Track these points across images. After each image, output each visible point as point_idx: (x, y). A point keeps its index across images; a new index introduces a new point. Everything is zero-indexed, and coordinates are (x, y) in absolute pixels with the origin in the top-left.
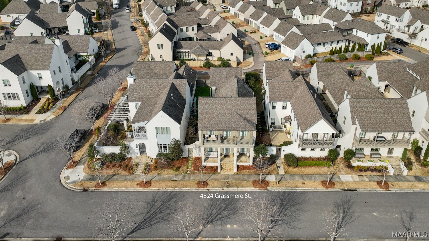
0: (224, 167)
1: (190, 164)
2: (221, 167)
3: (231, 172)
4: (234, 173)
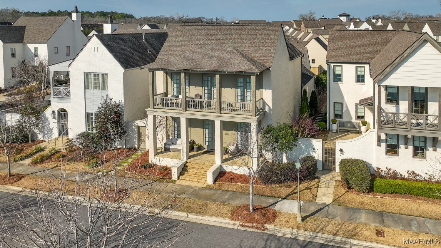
0: (190, 171)
1: (130, 160)
2: (184, 170)
3: (202, 182)
4: (205, 186)
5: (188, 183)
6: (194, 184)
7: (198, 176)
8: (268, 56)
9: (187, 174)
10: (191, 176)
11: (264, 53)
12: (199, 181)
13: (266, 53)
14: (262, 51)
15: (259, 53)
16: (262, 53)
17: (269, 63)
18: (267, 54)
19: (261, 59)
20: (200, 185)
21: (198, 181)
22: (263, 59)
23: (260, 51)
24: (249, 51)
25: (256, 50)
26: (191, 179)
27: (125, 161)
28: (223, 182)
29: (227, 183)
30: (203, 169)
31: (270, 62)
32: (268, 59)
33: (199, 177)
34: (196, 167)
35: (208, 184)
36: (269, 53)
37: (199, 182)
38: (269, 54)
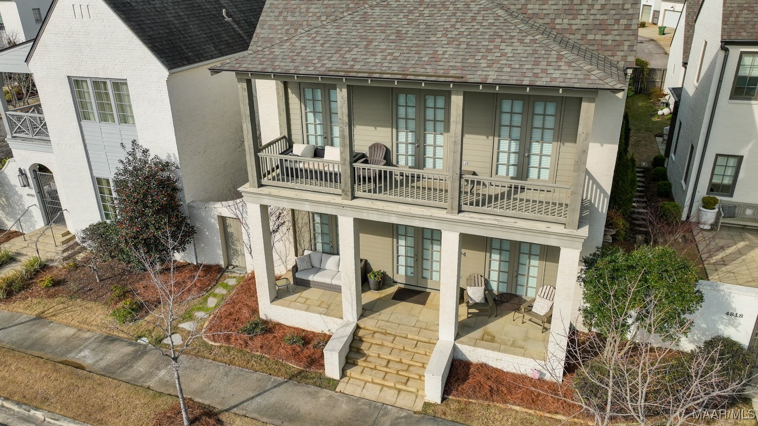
1: (212, 302)
2: (355, 350)
3: (408, 391)
4: (419, 407)
5: (371, 393)
6: (389, 397)
7: (395, 372)
8: (616, 27)
9: (365, 364)
10: (375, 369)
11: (598, 17)
12: (399, 386)
13: (605, 17)
14: (592, 12)
15: (582, 17)
16: (592, 17)
17: (622, 54)
18: (612, 22)
19: (590, 37)
20: (405, 401)
21: (395, 388)
22: (598, 37)
23: (585, 12)
24: (545, 12)
25: (567, 7)
26: (376, 381)
27: (201, 304)
28: (469, 397)
29: (481, 401)
30: (406, 351)
31: (626, 48)
32: (618, 38)
33: (397, 374)
34: (386, 343)
35: (426, 401)
36: (618, 17)
37: (399, 391)
38: (617, 21)
